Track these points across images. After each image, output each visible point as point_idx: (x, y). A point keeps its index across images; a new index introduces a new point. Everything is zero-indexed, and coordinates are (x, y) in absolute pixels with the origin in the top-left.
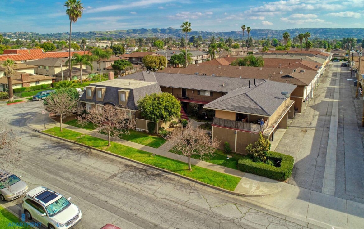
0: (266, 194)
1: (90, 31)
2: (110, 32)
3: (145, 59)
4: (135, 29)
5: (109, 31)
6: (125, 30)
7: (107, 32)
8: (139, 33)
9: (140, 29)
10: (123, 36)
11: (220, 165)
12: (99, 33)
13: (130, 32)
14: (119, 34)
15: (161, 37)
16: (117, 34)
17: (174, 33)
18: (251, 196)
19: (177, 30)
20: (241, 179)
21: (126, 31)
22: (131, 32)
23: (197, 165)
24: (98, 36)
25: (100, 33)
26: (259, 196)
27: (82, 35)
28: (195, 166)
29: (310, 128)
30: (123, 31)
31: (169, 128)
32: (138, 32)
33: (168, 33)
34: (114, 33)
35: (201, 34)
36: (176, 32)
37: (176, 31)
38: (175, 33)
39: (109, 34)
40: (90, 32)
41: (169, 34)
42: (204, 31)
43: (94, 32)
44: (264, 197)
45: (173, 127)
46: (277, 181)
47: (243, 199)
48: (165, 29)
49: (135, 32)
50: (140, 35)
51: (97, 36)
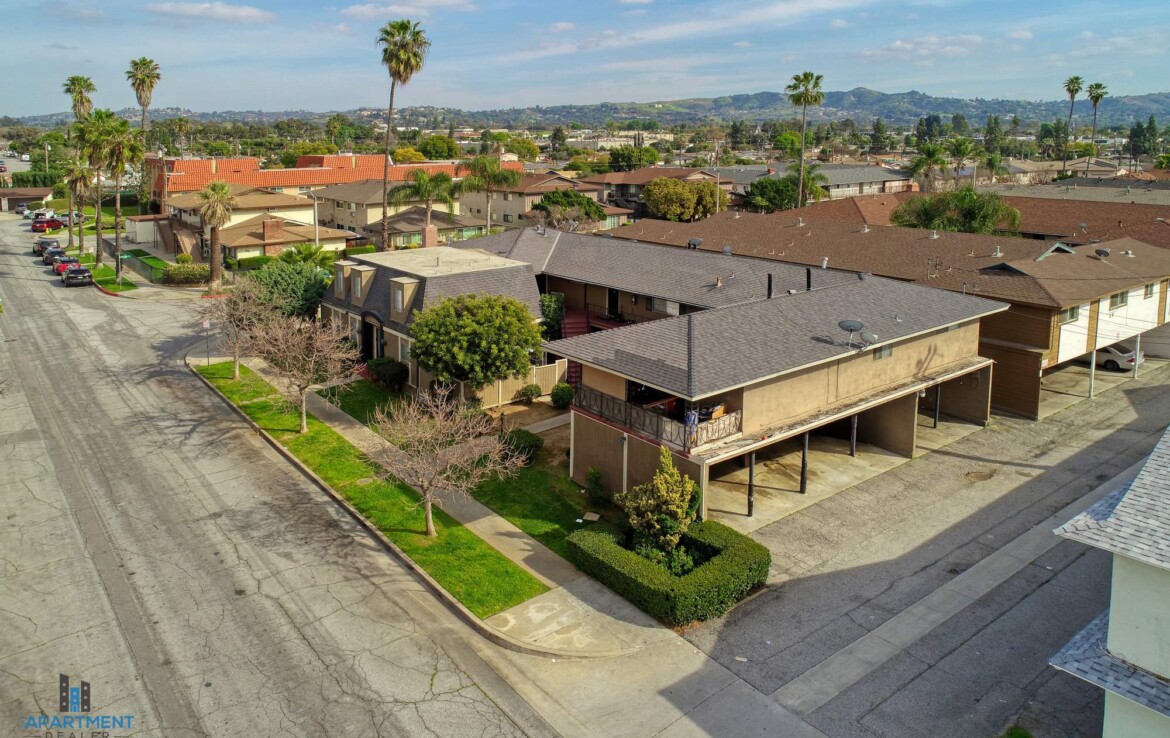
0: (569, 654)
1: (602, 101)
2: (660, 106)
3: (650, 191)
4: (742, 96)
5: (658, 103)
6: (708, 100)
7: (651, 106)
8: (751, 108)
9: (756, 96)
10: (700, 115)
11: (533, 536)
12: (626, 107)
13: (723, 104)
14: (687, 111)
15: (825, 117)
16: (681, 110)
17: (872, 104)
18: (518, 649)
19: (884, 95)
20: (547, 589)
21: (710, 102)
22: (729, 105)
23: (468, 526)
24: (624, 115)
25: (629, 109)
26: (545, 654)
27: (577, 114)
28: (460, 524)
29: (1019, 469)
30: (701, 103)
31: (513, 404)
32: (750, 105)
33: (853, 106)
34: (673, 108)
35: (974, 107)
36: (881, 104)
37: (881, 100)
38: (875, 107)
39: (656, 111)
40: (603, 106)
41: (856, 108)
42: (988, 98)
43: (615, 104)
44: (559, 661)
45: (528, 403)
46: (654, 622)
47: (487, 651)
48: (844, 93)
49: (740, 103)
50: (753, 113)
51: (621, 118)
